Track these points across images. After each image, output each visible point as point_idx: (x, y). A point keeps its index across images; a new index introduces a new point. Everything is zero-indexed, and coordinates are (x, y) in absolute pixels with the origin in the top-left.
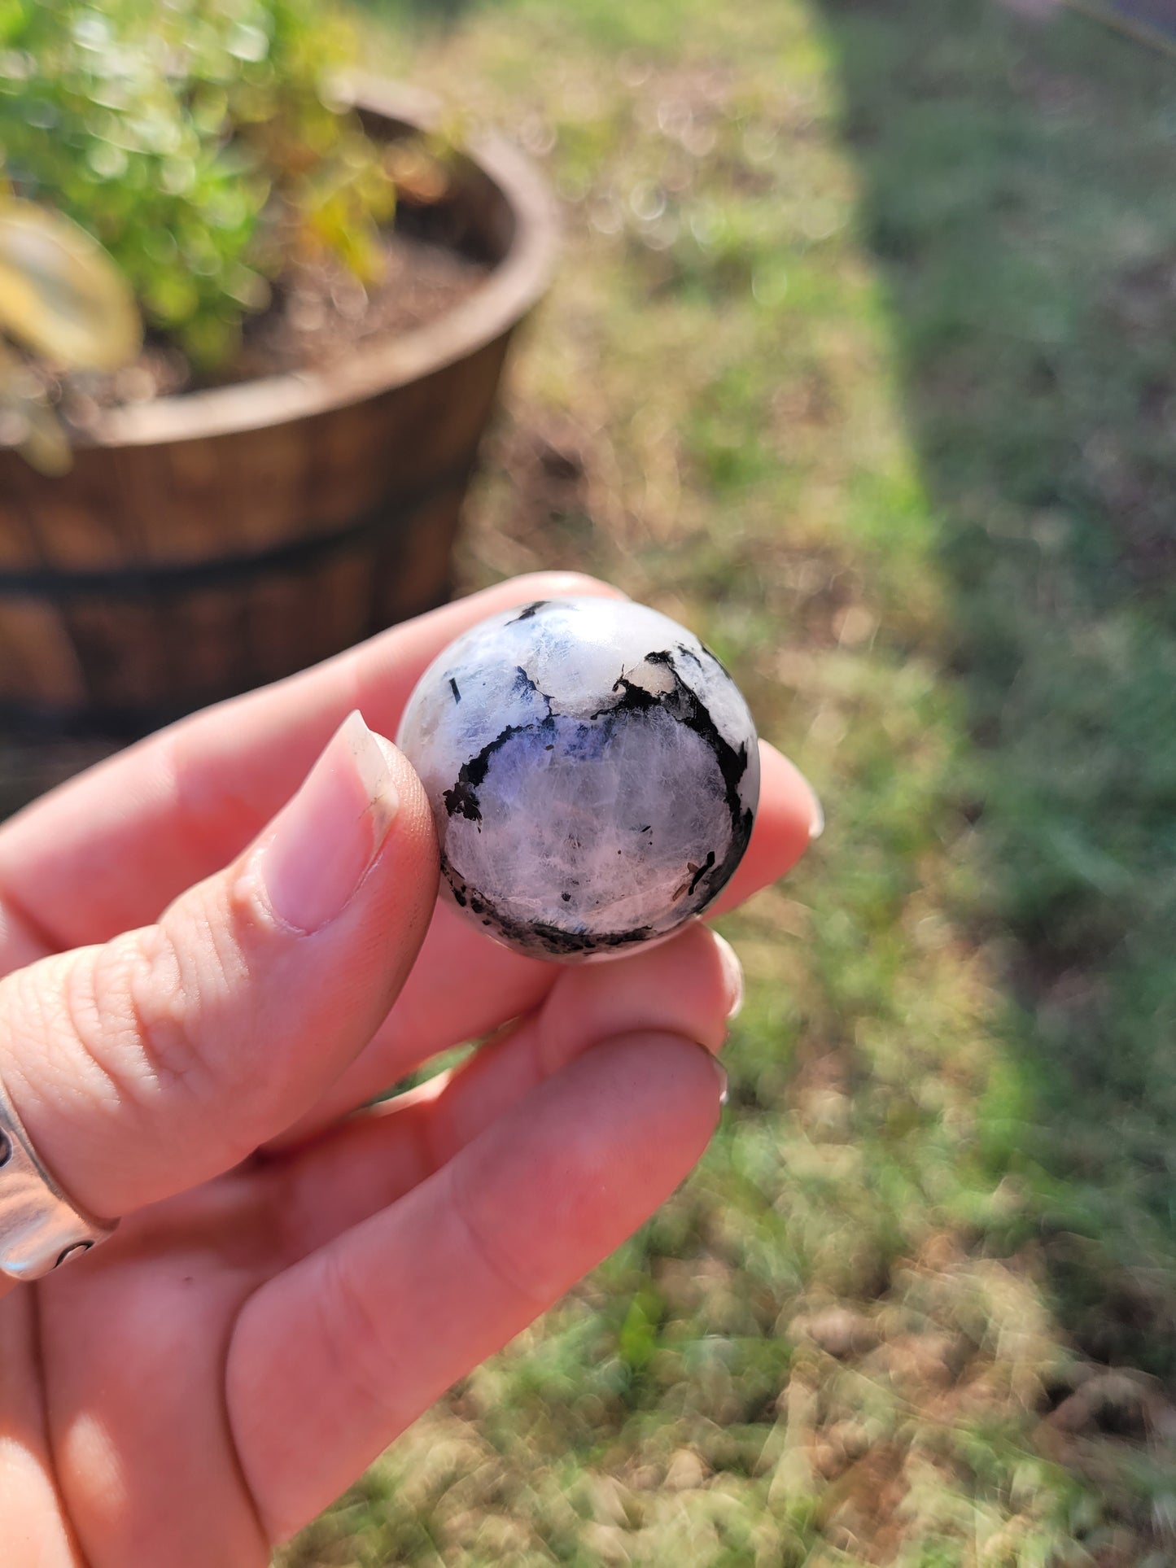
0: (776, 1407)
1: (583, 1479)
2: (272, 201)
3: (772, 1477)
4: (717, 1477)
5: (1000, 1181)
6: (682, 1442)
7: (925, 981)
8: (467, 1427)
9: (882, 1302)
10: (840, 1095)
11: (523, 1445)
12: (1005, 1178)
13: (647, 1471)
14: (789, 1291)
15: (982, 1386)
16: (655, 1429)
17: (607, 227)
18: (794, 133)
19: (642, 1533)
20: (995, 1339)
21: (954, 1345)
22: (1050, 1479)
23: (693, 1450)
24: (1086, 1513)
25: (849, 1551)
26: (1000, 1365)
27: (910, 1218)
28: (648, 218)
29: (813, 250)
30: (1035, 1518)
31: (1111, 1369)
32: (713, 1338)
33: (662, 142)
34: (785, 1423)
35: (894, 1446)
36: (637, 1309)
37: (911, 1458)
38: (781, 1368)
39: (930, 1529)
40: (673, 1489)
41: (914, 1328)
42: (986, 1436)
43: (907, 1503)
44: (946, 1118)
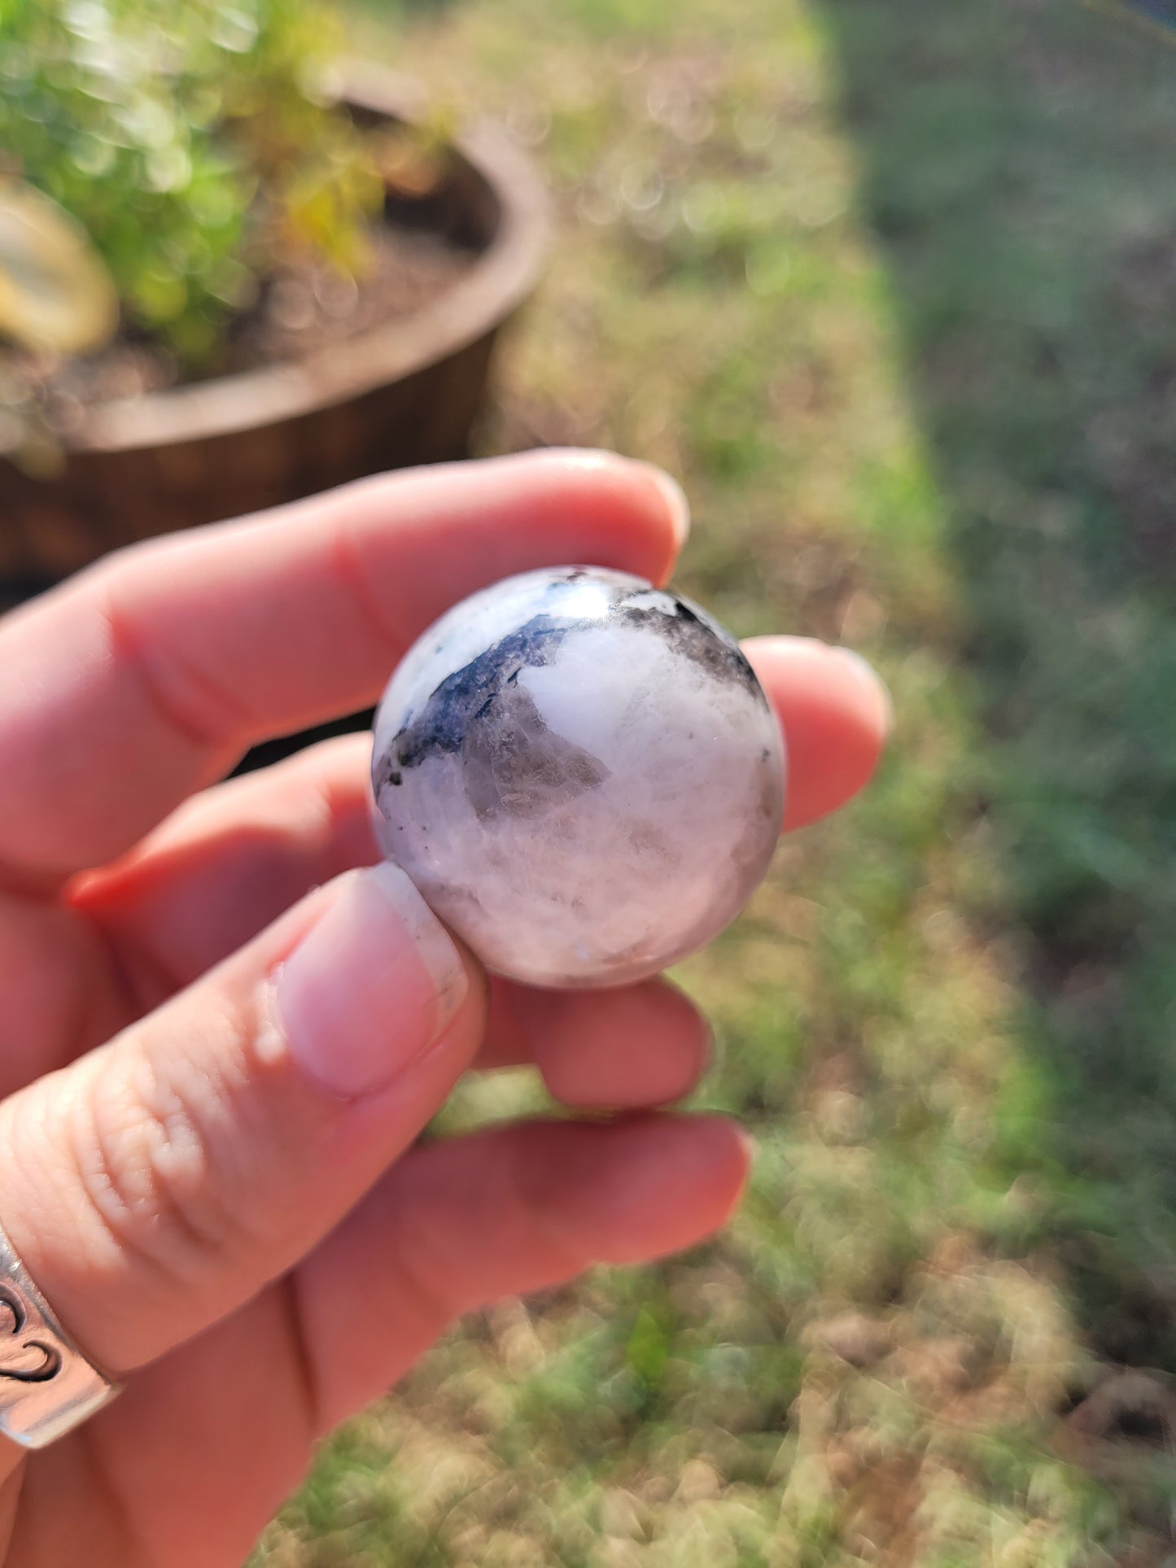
0: (788, 1415)
1: (594, 1491)
2: (259, 197)
3: (784, 1487)
4: (732, 1487)
5: (1013, 1181)
6: (693, 1453)
7: (934, 979)
8: (477, 1441)
9: (895, 1306)
10: (851, 1095)
11: (533, 1457)
12: (1018, 1178)
13: (656, 1484)
14: (799, 1297)
15: (999, 1389)
16: (668, 1440)
17: (601, 218)
18: (793, 116)
19: (652, 1546)
20: (1009, 1342)
21: (971, 1347)
22: (1070, 1482)
23: (704, 1460)
24: (1105, 1515)
25: (866, 1558)
26: (1014, 1368)
27: (920, 1222)
28: (646, 207)
29: (811, 237)
30: (1056, 1521)
31: (1127, 1368)
32: (726, 1346)
33: (656, 131)
34: (796, 1431)
35: (909, 1449)
36: (646, 1317)
37: (927, 1462)
38: (792, 1376)
39: (947, 1534)
40: (683, 1502)
41: (926, 1333)
42: (1002, 1439)
43: (924, 1509)
44: (957, 1118)
